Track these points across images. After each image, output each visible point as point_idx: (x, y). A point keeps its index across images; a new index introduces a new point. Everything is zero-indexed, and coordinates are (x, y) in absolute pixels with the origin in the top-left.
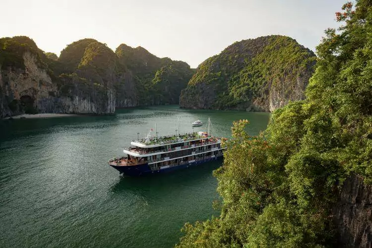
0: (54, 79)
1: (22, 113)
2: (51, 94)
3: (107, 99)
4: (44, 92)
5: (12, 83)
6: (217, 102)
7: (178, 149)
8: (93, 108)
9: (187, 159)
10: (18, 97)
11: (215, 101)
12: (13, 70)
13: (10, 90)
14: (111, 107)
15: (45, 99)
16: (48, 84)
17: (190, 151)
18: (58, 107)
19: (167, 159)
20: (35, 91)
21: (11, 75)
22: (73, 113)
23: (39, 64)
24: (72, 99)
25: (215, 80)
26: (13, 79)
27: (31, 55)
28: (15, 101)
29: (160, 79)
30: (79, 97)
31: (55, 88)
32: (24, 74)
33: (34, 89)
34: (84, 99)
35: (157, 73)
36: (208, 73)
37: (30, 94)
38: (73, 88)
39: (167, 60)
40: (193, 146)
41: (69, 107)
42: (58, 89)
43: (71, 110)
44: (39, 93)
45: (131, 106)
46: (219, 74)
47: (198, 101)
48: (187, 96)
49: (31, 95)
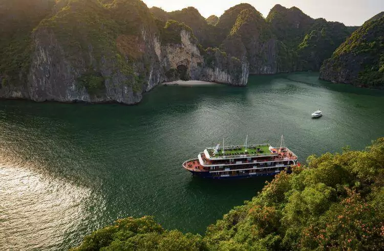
0: (202, 53)
1: (177, 80)
2: (199, 64)
3: (241, 72)
4: (194, 63)
5: (170, 56)
6: (361, 78)
7: (240, 163)
8: (229, 80)
9: (248, 171)
10: (175, 67)
11: (359, 77)
12: (171, 45)
13: (168, 62)
14: (244, 79)
15: (194, 69)
16: (197, 57)
17: (252, 166)
18: (204, 76)
19: (227, 170)
20: (188, 62)
21: (169, 49)
22: (214, 81)
23: (192, 39)
24: (214, 71)
25: (364, 52)
26: (171, 53)
27: (186, 32)
28: (173, 70)
29: (307, 43)
30: (219, 68)
31: (202, 60)
32: (180, 48)
33: (187, 60)
34: (222, 71)
35: (306, 37)
36: (357, 43)
37: (184, 64)
38: (215, 60)
39: (322, 21)
40: (255, 162)
41: (211, 76)
42: (204, 61)
43: (212, 79)
44: (191, 63)
45: (270, 73)
46: (372, 44)
47: (339, 74)
48: (329, 68)
49: (186, 65)
